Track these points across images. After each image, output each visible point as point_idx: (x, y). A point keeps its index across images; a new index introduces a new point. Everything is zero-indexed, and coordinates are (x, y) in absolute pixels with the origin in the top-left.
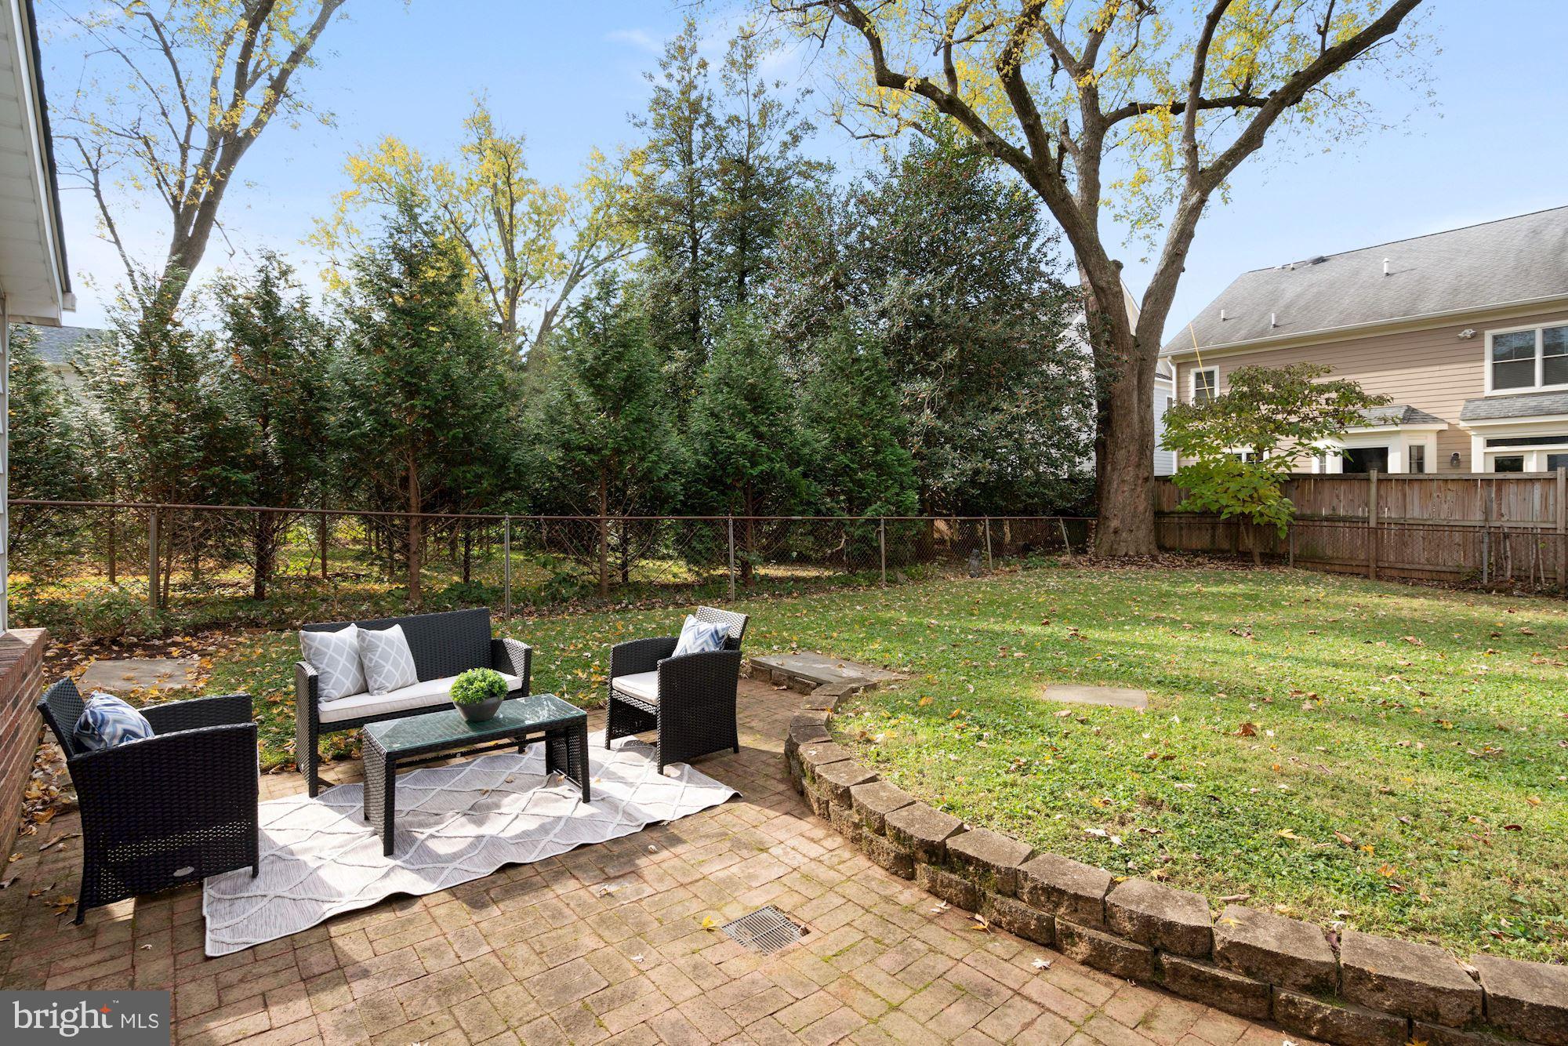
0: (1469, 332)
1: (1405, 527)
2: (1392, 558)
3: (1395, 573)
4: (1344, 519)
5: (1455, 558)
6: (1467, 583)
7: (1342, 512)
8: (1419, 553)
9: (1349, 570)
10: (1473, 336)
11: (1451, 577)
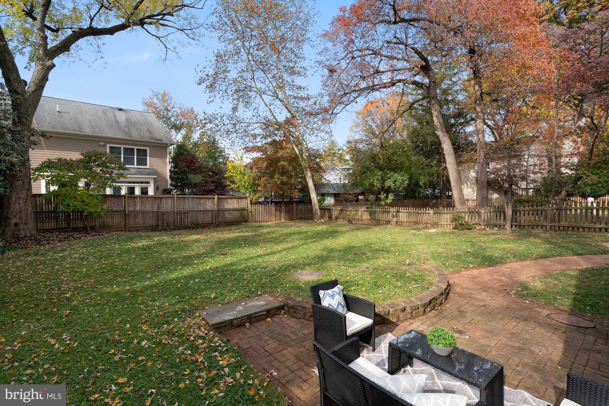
0: (102, 143)
1: (136, 213)
2: (132, 224)
3: (133, 229)
4: (116, 211)
5: (150, 222)
6: (155, 229)
7: (115, 209)
8: (140, 221)
9: (118, 229)
10: (104, 145)
11: (149, 228)
